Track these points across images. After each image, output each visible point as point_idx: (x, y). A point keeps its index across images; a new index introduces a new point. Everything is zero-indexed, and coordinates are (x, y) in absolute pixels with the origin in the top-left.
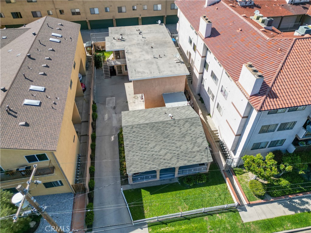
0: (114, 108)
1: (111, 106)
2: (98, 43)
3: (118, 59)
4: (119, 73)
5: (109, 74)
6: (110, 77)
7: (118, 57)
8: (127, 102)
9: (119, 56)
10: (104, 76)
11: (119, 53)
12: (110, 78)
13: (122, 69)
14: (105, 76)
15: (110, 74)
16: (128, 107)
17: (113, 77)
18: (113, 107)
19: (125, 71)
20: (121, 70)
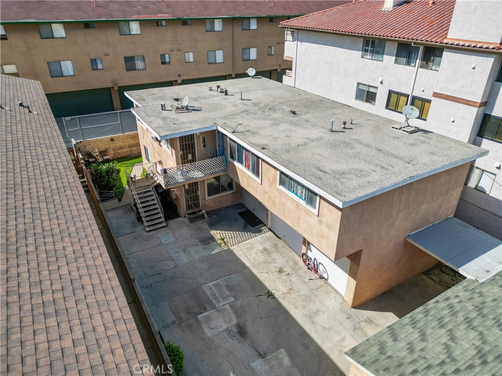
0: (242, 332)
1: (225, 327)
2: (89, 142)
3: (190, 162)
4: (189, 207)
5: (158, 216)
6: (164, 224)
7: (190, 157)
8: (270, 295)
9: (194, 156)
10: (146, 224)
11: (192, 146)
12: (166, 229)
13: (199, 193)
14: (149, 224)
15: (161, 215)
16: (286, 312)
17: (172, 223)
18: (235, 330)
19: (207, 198)
20: (197, 197)
